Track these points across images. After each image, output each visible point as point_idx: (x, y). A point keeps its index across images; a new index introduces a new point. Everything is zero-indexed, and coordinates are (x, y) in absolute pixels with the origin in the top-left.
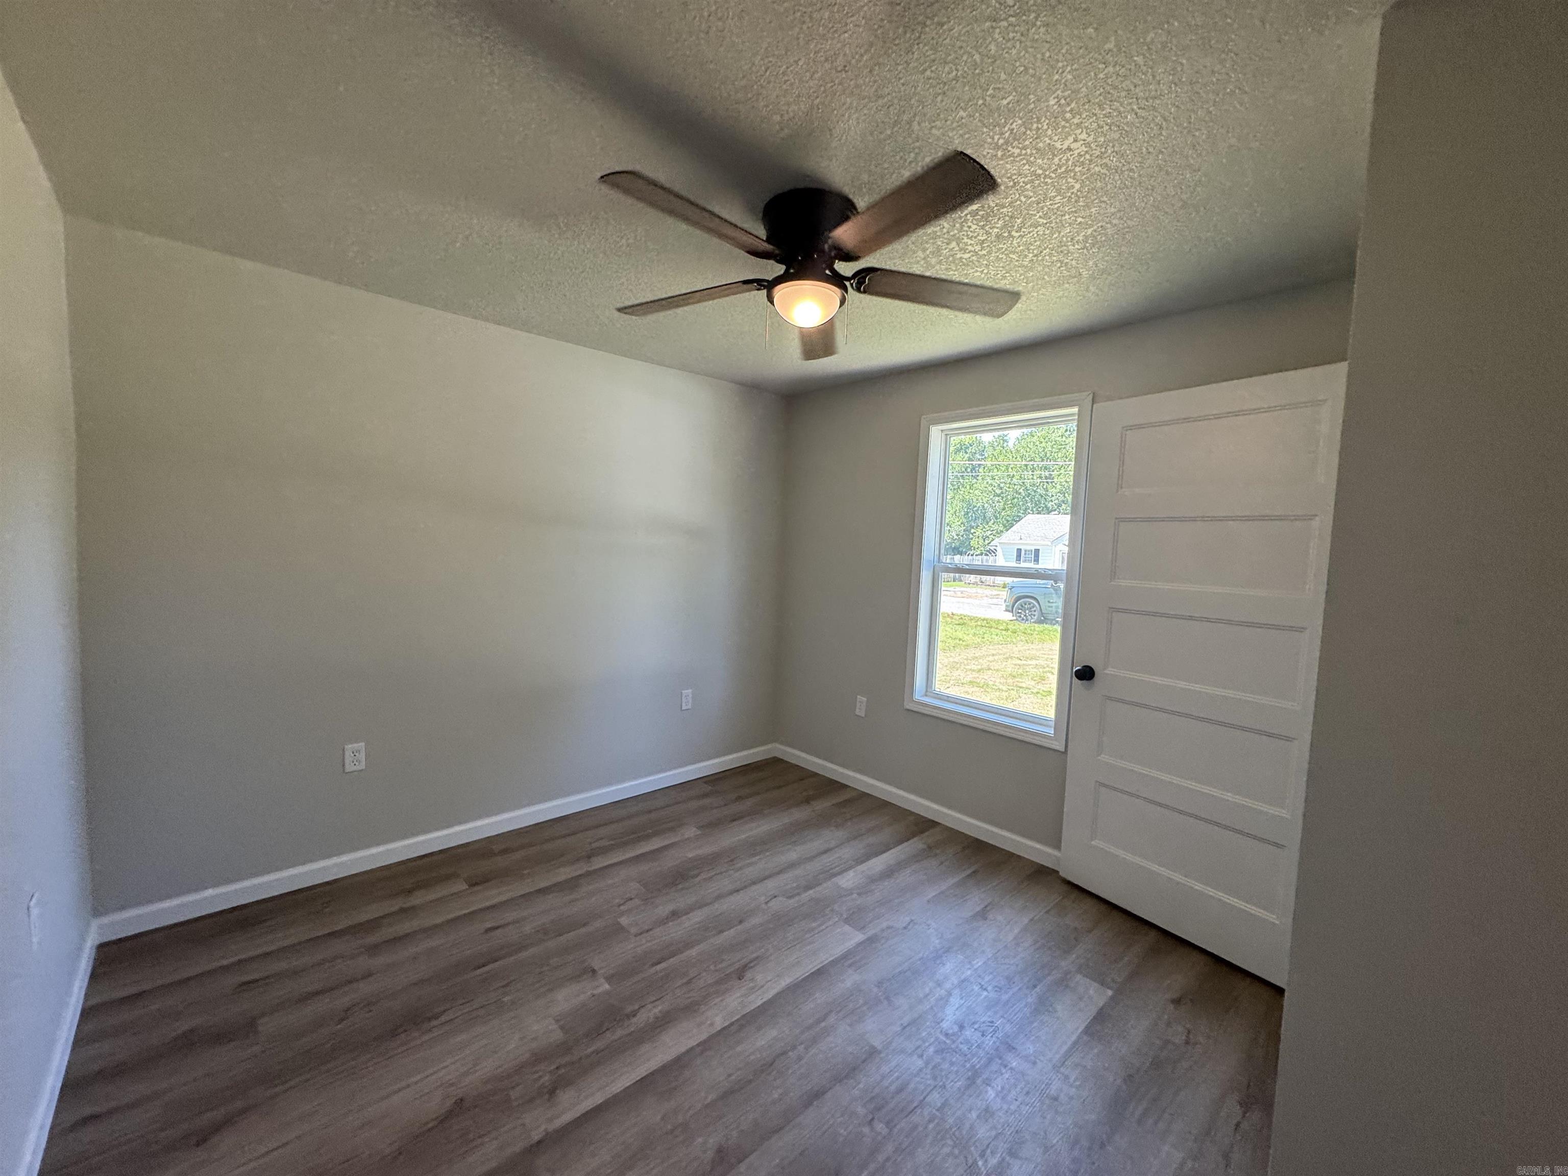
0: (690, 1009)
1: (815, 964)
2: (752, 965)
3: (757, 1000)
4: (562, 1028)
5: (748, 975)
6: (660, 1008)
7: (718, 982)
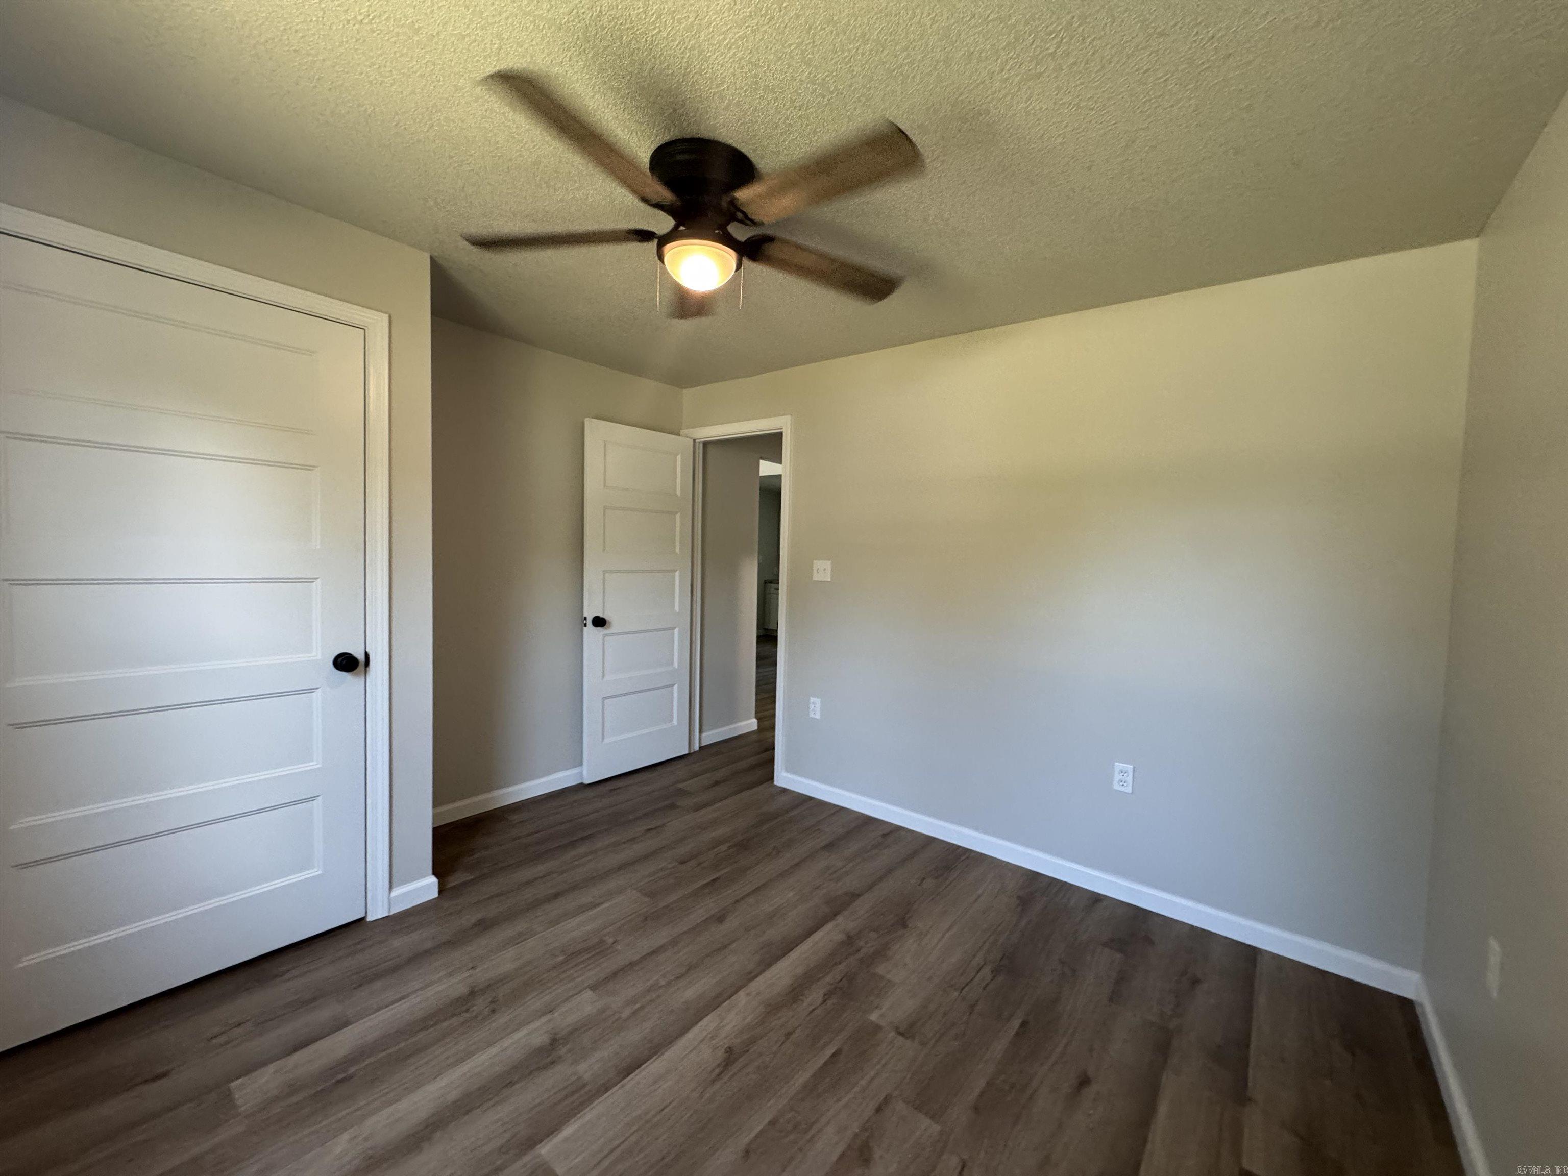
0: (773, 1008)
1: (633, 1082)
2: (717, 1071)
3: (708, 1023)
4: (882, 977)
5: (721, 1054)
6: (805, 1004)
7: (753, 1041)
